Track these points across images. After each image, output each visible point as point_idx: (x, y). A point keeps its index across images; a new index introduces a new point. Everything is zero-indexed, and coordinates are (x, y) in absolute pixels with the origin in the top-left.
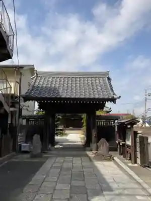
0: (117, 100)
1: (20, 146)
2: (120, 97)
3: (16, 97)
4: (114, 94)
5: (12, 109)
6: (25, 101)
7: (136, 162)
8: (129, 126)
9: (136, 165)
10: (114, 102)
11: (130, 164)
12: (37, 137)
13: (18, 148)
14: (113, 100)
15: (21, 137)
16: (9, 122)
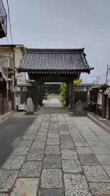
0: (91, 71)
1: (17, 106)
2: (93, 69)
3: (12, 70)
4: (88, 66)
5: (9, 79)
6: (19, 72)
7: (105, 117)
8: (101, 91)
9: (105, 119)
10: (89, 73)
11: (101, 119)
12: (29, 100)
13: (15, 107)
14: (88, 71)
15: (17, 100)
16: (8, 89)
